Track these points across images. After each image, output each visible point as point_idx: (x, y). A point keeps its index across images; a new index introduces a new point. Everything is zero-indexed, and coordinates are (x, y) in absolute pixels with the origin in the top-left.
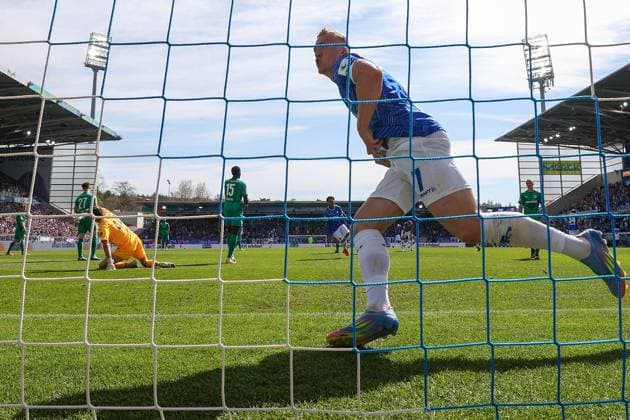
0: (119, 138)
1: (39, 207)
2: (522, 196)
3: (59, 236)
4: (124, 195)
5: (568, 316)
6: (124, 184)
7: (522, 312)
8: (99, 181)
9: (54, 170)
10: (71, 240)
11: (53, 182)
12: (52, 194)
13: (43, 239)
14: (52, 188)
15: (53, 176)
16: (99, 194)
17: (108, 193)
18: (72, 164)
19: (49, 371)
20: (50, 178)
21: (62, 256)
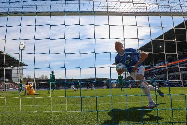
0: (27, 65)
1: (10, 81)
2: (119, 77)
3: (14, 88)
4: (29, 78)
5: (130, 104)
6: (29, 76)
7: (119, 103)
8: (23, 75)
9: (13, 73)
10: (17, 89)
11: (13, 76)
12: (12, 78)
13: (11, 89)
14: (13, 77)
15: (13, 74)
16: (23, 78)
17: (25, 78)
18: (17, 72)
19: (12, 118)
20: (12, 75)
21: (15, 93)
